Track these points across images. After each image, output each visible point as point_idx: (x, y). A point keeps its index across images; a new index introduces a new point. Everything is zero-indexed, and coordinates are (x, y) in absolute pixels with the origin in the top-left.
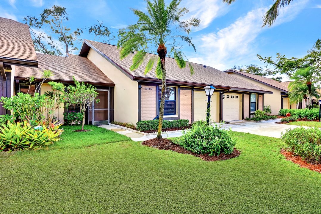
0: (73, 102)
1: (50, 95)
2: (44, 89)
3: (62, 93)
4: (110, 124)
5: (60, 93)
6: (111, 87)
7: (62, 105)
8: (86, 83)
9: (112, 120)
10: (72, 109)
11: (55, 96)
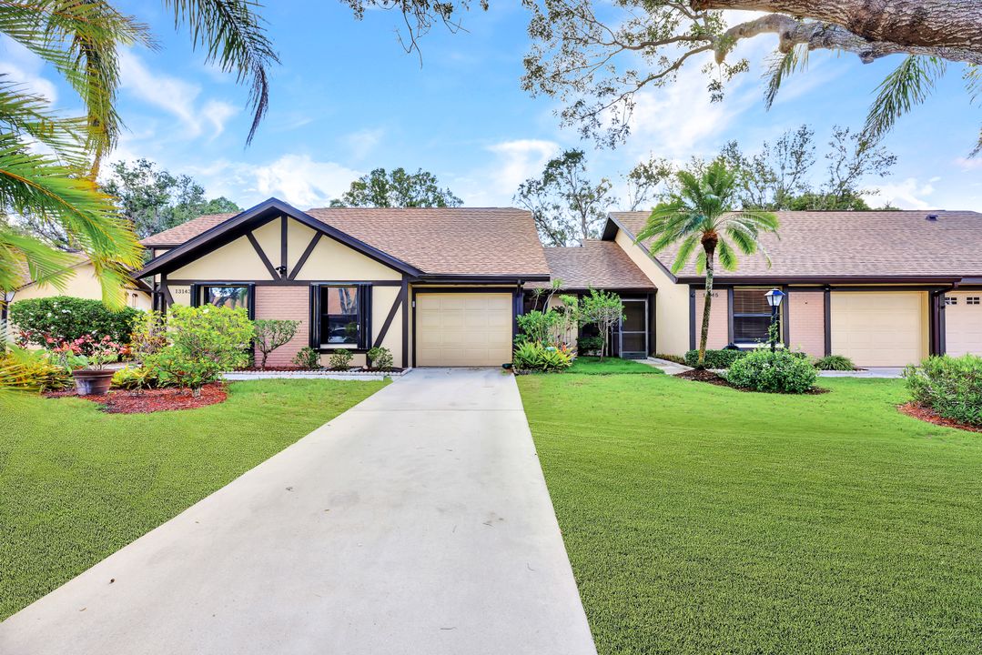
0: (589, 320)
1: (561, 311)
2: (552, 303)
3: (575, 309)
4: (649, 358)
5: (573, 308)
6: (651, 294)
7: (575, 324)
8: (606, 291)
9: (652, 352)
10: (588, 331)
11: (566, 313)
